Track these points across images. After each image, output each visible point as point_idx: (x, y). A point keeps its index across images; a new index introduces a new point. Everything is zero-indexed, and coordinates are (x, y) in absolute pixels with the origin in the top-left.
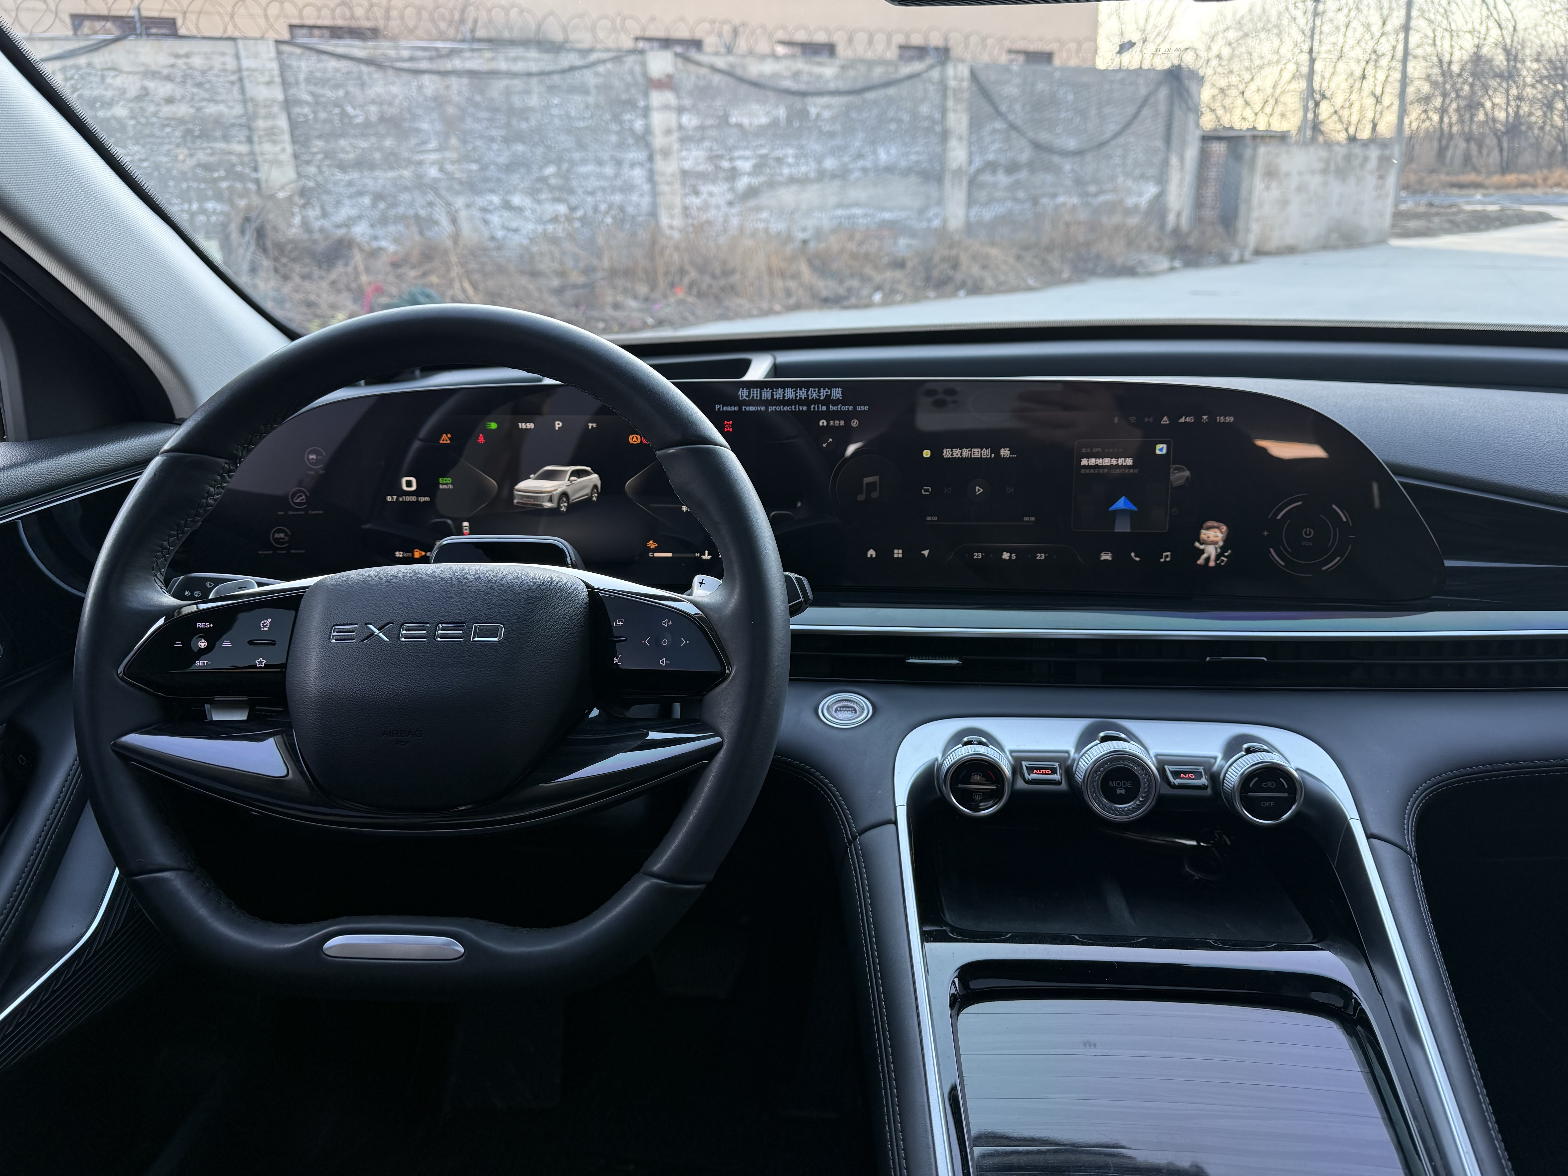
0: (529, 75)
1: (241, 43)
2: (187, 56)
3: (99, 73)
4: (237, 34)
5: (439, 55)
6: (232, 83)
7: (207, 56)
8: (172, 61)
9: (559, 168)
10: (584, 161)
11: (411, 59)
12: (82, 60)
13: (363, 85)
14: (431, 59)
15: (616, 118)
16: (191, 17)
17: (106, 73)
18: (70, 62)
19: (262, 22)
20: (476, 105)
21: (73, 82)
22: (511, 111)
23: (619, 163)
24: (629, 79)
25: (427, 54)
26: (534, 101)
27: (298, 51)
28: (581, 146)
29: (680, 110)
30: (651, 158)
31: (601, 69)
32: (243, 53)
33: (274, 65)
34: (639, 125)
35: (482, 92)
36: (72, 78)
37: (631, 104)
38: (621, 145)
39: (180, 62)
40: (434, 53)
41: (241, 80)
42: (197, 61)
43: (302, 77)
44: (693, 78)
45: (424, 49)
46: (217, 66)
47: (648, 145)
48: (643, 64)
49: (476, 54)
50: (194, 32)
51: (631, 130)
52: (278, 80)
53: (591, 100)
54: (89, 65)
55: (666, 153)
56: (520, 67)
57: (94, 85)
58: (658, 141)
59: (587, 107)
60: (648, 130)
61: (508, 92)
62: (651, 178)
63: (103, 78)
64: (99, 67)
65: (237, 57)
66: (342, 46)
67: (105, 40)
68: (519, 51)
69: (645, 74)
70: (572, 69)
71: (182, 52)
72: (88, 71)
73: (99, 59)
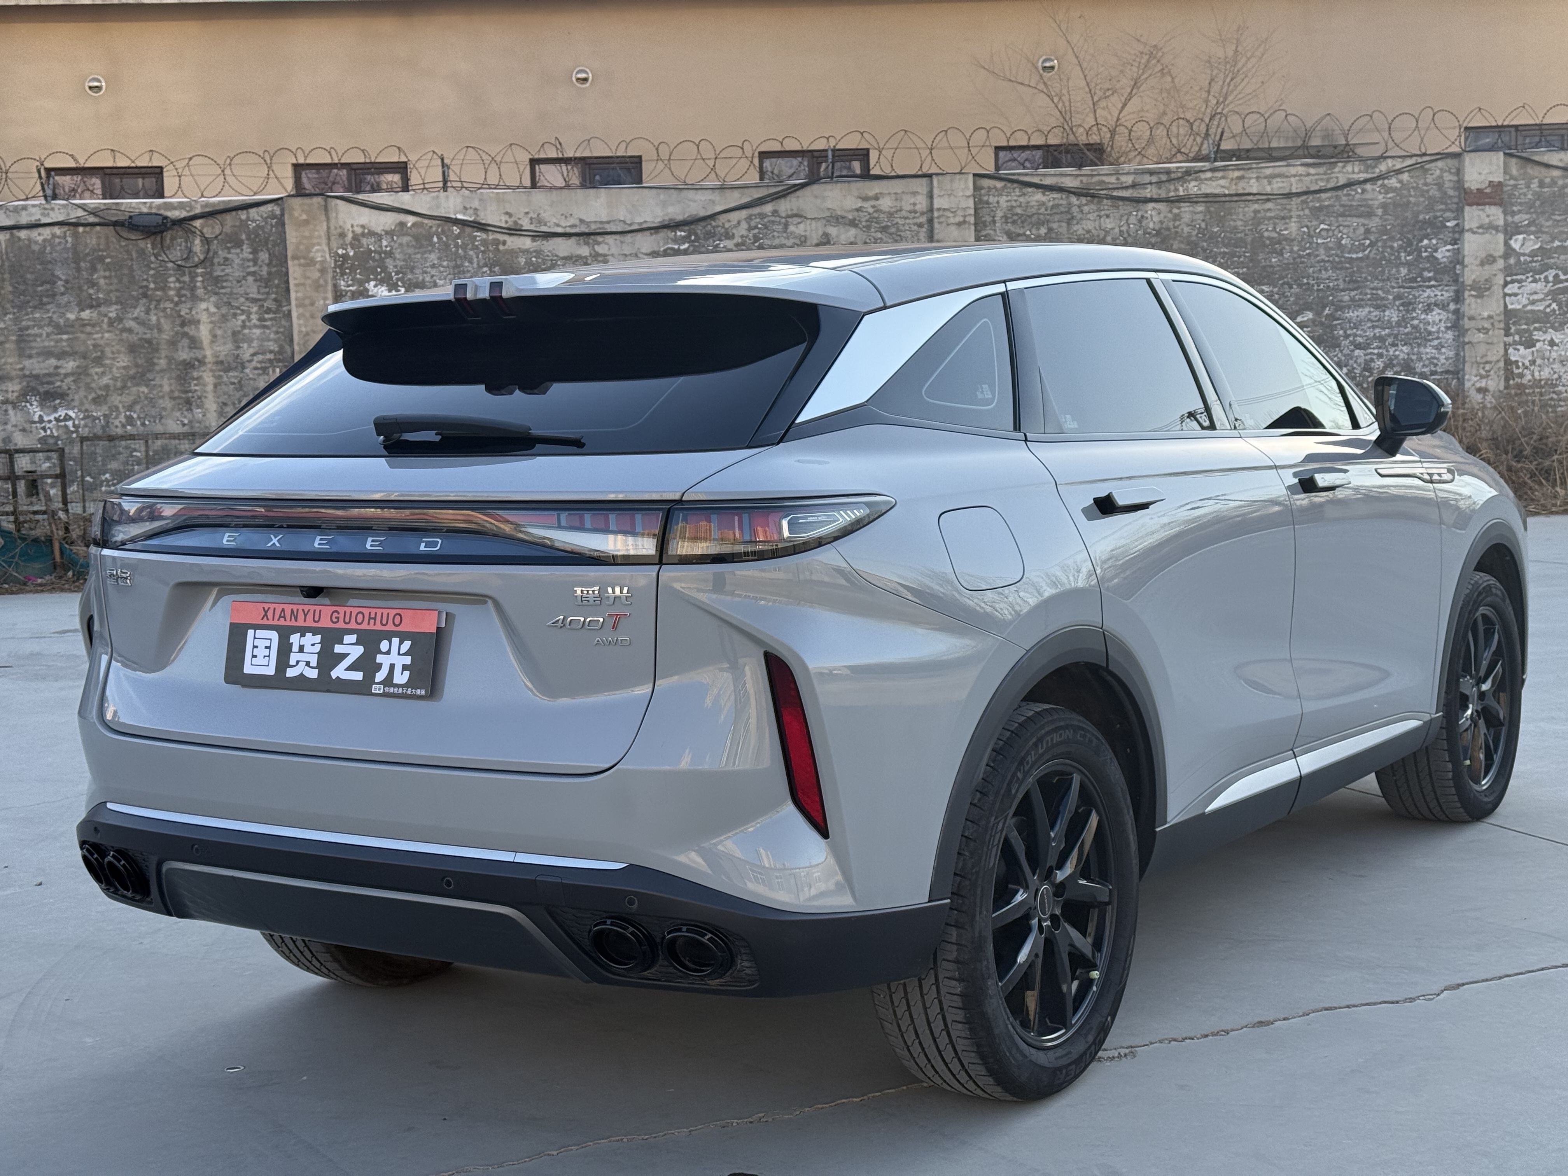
0: (1289, 195)
1: (935, 180)
2: (876, 198)
3: (783, 220)
4: (934, 170)
5: (1171, 178)
6: (920, 225)
7: (897, 197)
8: (860, 204)
9: (1318, 314)
10: (1357, 304)
11: (1134, 186)
12: (768, 208)
13: (1069, 222)
14: (1159, 183)
15: (1409, 246)
16: (888, 154)
17: (790, 220)
18: (756, 210)
19: (963, 154)
20: (1213, 237)
21: (756, 231)
22: (1260, 243)
23: (1409, 305)
24: (1434, 192)
25: (1154, 179)
26: (1292, 228)
27: (999, 184)
28: (1354, 283)
29: (1510, 231)
30: (1458, 298)
31: (1393, 182)
32: (936, 192)
33: (971, 203)
34: (1443, 253)
35: (1221, 221)
36: (756, 227)
37: (1435, 227)
38: (1415, 281)
39: (867, 205)
40: (1164, 177)
41: (930, 221)
42: (886, 204)
43: (999, 214)
44: (1534, 185)
45: (1151, 173)
46: (907, 207)
47: (1456, 280)
48: (1459, 172)
49: (1219, 174)
50: (888, 171)
51: (1432, 259)
52: (972, 220)
53: (1374, 223)
54: (775, 212)
55: (1482, 289)
56: (1277, 186)
57: (775, 234)
58: (1471, 273)
59: (1368, 231)
60: (1458, 259)
61: (1257, 220)
62: (1457, 325)
63: (786, 226)
64: (783, 215)
65: (931, 196)
66: (1050, 176)
67: (795, 185)
68: (1279, 167)
69: (1459, 185)
70: (1350, 184)
71: (871, 194)
72: (773, 218)
73: (785, 206)
